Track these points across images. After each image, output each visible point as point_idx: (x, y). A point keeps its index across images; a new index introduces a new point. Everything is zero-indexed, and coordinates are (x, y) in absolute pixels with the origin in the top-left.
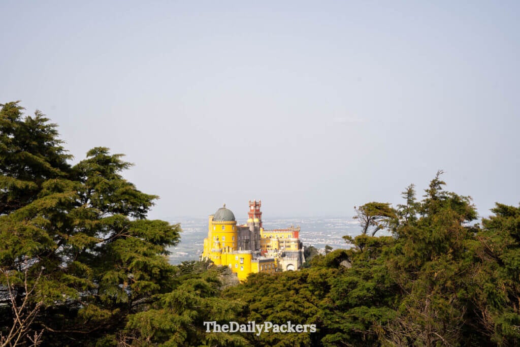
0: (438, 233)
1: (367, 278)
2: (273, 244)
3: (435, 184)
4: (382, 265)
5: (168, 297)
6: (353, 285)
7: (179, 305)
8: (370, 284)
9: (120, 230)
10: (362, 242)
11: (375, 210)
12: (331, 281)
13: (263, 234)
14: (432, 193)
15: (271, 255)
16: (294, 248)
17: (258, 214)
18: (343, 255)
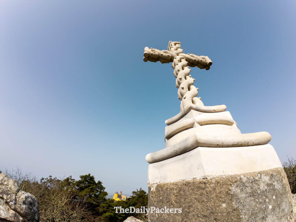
0: (141, 195)
1: (133, 202)
2: (123, 197)
3: (141, 189)
4: (134, 200)
5: (105, 202)
6: (131, 203)
7: (107, 203)
8: (133, 203)
9: (100, 192)
10: (132, 197)
11: (134, 192)
12: (128, 202)
13: (122, 196)
14: (140, 190)
15: (122, 199)
16: (126, 198)
17: (121, 193)
18: (130, 198)
